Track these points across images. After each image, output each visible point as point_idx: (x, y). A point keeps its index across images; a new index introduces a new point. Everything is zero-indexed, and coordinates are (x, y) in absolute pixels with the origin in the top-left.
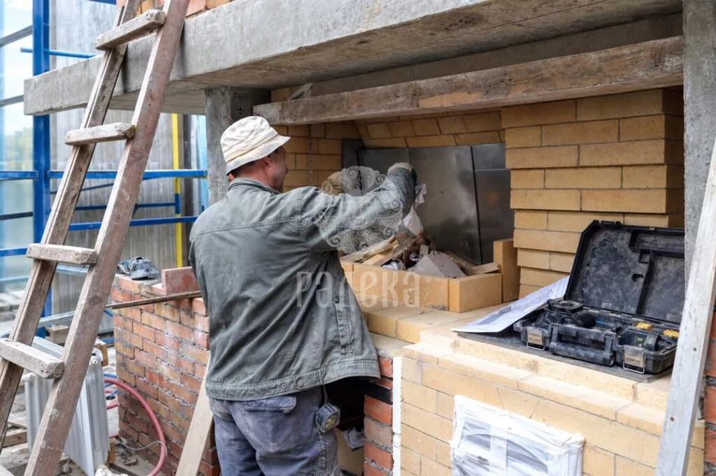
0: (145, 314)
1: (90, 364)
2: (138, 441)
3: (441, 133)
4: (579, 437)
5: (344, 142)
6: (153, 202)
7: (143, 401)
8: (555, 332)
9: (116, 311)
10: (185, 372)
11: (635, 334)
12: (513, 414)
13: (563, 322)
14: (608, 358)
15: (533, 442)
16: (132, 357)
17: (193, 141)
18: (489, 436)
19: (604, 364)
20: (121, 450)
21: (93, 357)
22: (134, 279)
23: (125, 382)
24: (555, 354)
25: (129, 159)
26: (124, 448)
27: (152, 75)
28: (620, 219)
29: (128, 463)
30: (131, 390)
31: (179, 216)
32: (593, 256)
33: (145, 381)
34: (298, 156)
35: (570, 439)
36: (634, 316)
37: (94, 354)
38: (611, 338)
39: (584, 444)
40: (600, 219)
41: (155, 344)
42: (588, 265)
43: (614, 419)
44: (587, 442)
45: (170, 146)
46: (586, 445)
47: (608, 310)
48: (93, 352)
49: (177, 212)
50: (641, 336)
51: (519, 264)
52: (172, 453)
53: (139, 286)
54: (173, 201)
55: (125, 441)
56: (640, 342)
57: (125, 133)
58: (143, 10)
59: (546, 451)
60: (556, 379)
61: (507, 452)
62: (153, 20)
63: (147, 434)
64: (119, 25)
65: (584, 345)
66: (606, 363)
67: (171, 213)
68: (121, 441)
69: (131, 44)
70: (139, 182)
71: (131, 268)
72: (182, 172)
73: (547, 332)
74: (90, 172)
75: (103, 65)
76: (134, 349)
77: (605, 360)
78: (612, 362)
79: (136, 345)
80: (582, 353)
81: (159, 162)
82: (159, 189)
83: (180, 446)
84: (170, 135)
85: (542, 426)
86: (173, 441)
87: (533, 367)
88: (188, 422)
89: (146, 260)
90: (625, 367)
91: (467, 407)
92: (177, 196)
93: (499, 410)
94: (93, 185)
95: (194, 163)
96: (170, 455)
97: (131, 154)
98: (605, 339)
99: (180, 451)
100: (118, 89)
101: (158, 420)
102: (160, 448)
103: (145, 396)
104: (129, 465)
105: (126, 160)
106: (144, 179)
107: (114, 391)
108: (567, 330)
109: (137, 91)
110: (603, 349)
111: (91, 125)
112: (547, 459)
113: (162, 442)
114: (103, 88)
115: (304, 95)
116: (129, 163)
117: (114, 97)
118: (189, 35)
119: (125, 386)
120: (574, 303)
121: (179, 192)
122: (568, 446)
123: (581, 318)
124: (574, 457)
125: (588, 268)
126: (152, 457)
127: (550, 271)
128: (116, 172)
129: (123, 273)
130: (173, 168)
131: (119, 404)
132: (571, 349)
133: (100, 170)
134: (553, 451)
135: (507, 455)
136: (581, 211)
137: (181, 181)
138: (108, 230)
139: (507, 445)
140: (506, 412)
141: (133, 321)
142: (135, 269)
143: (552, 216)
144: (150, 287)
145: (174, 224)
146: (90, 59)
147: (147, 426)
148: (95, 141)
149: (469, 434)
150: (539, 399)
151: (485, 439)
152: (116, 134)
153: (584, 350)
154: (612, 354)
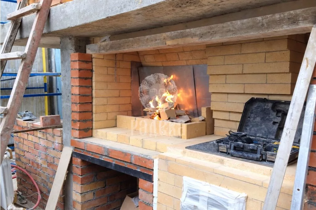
0: (30, 136)
1: (4, 158)
2: (27, 193)
3: (179, 60)
4: (244, 195)
5: (133, 63)
6: (33, 87)
7: (29, 175)
8: (233, 145)
9: (15, 134)
10: (49, 162)
11: (272, 147)
12: (211, 185)
13: (237, 141)
14: (259, 157)
15: (221, 198)
16: (24, 155)
17: (53, 60)
18: (199, 196)
19: (257, 160)
20: (19, 197)
21: (5, 155)
22: (24, 120)
23: (20, 166)
24: (232, 156)
25: (23, 67)
26: (20, 196)
27: (34, 31)
28: (266, 97)
29: (22, 203)
30: (23, 170)
31: (46, 93)
32: (252, 113)
33: (30, 166)
34: (109, 68)
35: (239, 195)
36: (273, 139)
37: (6, 154)
38: (260, 148)
39: (247, 198)
40: (255, 97)
41: (35, 149)
42: (249, 117)
43: (261, 185)
44: (249, 196)
45: (41, 62)
46: (248, 198)
47: (260, 137)
48: (5, 153)
49: (45, 91)
50: (275, 148)
51: (214, 117)
52: (43, 198)
53: (27, 124)
54: (43, 86)
55: (20, 193)
56: (275, 150)
57: (21, 56)
58: (30, 3)
59: (227, 202)
60: (233, 167)
61: (208, 202)
62: (35, 7)
63: (31, 190)
64: (18, 9)
65: (247, 152)
66: (258, 160)
67: (43, 91)
68: (18, 193)
69: (24, 18)
70: (28, 78)
71: (23, 115)
72: (48, 74)
73: (228, 146)
74: (4, 73)
75: (10, 27)
76: (24, 151)
77: (257, 158)
78: (261, 159)
79: (25, 150)
80: (246, 155)
81: (37, 69)
82: (36, 81)
83: (48, 195)
84: (41, 58)
85: (226, 190)
86: (44, 193)
87: (222, 162)
88: (51, 184)
89: (30, 112)
90: (267, 161)
91: (188, 181)
92: (45, 84)
93: (204, 183)
94: (4, 79)
95: (53, 70)
96: (43, 199)
97: (24, 66)
98: (257, 148)
99: (48, 197)
100: (18, 37)
101: (36, 183)
102: (38, 196)
103: (30, 172)
104: (23, 204)
105: (22, 68)
106: (30, 76)
107: (14, 171)
108: (238, 145)
109: (28, 38)
110: (256, 153)
111: (5, 53)
112: (228, 206)
113: (39, 193)
114: (11, 36)
115: (106, 41)
116: (23, 69)
117: (16, 40)
118: (52, 14)
119: (20, 168)
120: (242, 133)
121: (46, 82)
122: (239, 199)
123: (246, 139)
124: (241, 204)
125: (249, 119)
126: (34, 200)
127: (229, 120)
128: (17, 73)
129: (19, 118)
130: (43, 72)
131: (17, 177)
132: (240, 154)
133: (7, 72)
134: (231, 202)
135: (208, 204)
136: (244, 94)
137: (47, 78)
138: (13, 98)
139: (208, 200)
140: (208, 183)
141: (23, 139)
142: (25, 116)
143: (229, 95)
144: (32, 124)
145: (44, 96)
146: (5, 24)
147: (31, 186)
148: (7, 59)
149: (190, 195)
150: (224, 177)
151: (197, 196)
152: (17, 56)
153: (247, 154)
154: (260, 155)
